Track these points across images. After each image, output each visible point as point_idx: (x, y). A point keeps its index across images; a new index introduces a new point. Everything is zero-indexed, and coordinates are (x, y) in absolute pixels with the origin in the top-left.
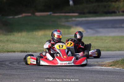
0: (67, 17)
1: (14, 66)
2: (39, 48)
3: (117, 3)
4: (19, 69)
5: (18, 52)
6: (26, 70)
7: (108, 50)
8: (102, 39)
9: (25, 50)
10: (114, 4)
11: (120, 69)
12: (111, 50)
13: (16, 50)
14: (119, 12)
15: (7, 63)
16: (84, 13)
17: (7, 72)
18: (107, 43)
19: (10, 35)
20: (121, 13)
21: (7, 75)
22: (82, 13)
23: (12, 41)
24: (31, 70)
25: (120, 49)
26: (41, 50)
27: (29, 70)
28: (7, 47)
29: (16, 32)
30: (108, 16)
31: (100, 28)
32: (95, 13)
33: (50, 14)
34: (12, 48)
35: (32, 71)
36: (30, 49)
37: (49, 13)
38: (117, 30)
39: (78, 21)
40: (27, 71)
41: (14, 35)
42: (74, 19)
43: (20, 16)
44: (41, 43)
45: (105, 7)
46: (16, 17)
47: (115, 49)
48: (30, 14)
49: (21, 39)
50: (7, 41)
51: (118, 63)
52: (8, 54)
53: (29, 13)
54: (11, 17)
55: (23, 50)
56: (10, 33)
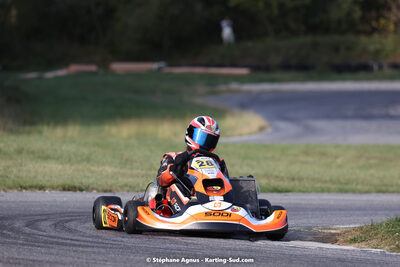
0: (213, 81)
1: (41, 233)
2: (120, 179)
3: (376, 37)
4: (58, 243)
5: (53, 188)
6: (81, 249)
7: (342, 191)
8: (324, 154)
9: (77, 184)
10: (364, 39)
11: (383, 254)
12: (354, 192)
13: (49, 184)
14: (381, 67)
15: (18, 224)
16: (267, 69)
17: (19, 253)
18: (340, 166)
19: (29, 133)
20: (387, 71)
21: (19, 264)
22: (262, 69)
23: (33, 153)
24: (95, 250)
25: (384, 188)
26: (126, 185)
27: (89, 249)
28: (19, 171)
29: (48, 124)
30: (344, 79)
31: (317, 117)
32: (303, 68)
33: (159, 69)
34: (35, 177)
35: (99, 253)
36: (91, 181)
37: (155, 66)
38: (373, 125)
39: (249, 93)
40: (82, 252)
41: (40, 132)
42: (234, 86)
43: (61, 73)
44: (127, 160)
45: (336, 49)
46: (50, 75)
47: (366, 188)
48: (93, 68)
49: (64, 148)
50: (20, 151)
51: (376, 234)
52: (20, 194)
53: (90, 62)
54: (32, 75)
55: (69, 182)
56: (27, 128)
